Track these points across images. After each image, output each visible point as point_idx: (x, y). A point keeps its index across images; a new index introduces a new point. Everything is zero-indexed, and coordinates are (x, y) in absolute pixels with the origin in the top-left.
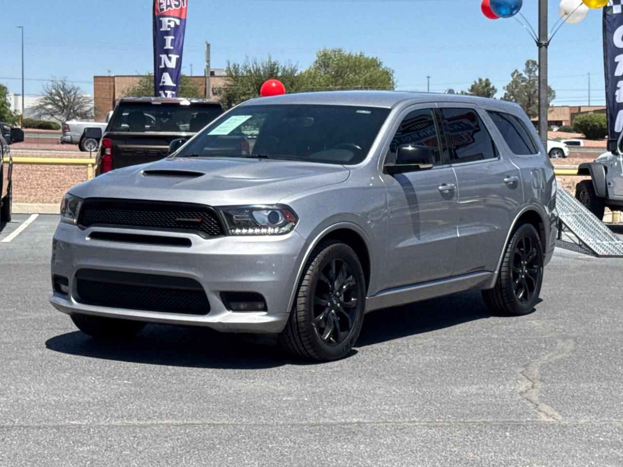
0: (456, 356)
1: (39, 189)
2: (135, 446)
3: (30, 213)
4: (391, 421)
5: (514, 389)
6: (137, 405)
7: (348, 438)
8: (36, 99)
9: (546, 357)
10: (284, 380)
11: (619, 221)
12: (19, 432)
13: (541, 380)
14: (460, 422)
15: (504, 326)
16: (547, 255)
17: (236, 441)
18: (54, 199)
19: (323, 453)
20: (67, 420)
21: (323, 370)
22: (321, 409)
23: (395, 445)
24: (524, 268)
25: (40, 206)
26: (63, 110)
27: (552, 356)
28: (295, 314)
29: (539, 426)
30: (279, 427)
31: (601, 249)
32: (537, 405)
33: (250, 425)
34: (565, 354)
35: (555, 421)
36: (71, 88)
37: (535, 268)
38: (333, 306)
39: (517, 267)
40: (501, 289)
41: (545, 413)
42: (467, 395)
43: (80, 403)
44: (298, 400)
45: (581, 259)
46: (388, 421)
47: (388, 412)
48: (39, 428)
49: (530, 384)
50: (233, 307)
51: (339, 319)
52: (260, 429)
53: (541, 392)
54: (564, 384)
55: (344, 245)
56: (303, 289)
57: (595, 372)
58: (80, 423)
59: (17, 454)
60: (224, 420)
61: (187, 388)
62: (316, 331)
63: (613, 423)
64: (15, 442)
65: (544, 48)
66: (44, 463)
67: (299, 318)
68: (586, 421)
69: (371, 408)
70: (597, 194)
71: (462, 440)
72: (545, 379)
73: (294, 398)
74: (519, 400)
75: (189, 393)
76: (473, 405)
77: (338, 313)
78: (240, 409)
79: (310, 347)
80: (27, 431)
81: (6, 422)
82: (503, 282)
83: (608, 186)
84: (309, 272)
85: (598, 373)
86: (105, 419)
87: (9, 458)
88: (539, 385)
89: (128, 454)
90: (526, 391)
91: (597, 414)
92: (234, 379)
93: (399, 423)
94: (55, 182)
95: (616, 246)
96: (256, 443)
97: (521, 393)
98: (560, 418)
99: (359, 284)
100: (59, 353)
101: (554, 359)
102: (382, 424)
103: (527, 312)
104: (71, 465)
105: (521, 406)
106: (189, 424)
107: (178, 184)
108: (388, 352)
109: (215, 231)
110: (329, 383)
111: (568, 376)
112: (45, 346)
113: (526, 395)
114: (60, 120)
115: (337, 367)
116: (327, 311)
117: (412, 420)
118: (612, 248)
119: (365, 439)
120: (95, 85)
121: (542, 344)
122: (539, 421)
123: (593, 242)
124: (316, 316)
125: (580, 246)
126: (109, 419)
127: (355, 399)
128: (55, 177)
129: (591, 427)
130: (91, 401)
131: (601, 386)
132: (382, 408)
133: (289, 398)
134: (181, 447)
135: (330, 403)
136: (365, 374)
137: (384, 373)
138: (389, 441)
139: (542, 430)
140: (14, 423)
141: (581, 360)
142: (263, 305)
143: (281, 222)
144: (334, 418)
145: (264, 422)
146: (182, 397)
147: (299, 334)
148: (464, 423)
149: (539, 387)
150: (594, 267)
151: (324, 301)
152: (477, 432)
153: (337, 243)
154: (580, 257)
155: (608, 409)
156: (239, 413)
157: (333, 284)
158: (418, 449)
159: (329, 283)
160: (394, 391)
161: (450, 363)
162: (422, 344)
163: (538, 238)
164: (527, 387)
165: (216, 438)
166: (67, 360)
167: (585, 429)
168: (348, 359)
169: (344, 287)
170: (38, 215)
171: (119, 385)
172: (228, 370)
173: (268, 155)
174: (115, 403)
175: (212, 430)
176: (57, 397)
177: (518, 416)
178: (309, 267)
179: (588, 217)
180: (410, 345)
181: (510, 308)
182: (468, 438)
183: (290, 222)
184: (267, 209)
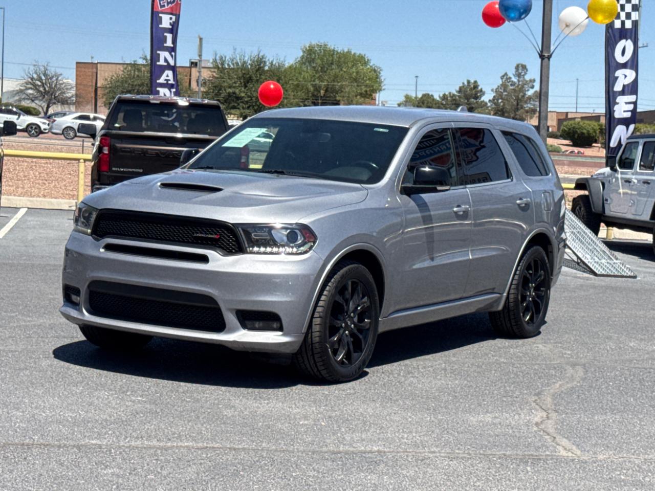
0: (468, 381)
1: (26, 181)
2: (159, 470)
3: (18, 206)
4: (411, 450)
5: (530, 419)
6: (155, 425)
7: (371, 468)
8: (17, 83)
9: (557, 385)
10: (299, 402)
11: (613, 237)
12: (40, 451)
13: (556, 411)
14: (480, 454)
15: (512, 350)
16: (554, 278)
17: (259, 467)
18: (42, 193)
19: (347, 483)
20: (86, 438)
21: (337, 392)
22: (339, 435)
23: (418, 477)
24: (532, 290)
25: (29, 200)
26: (44, 96)
27: (563, 384)
28: (310, 335)
29: (559, 461)
30: (300, 454)
31: (599, 268)
32: (555, 438)
33: (271, 450)
34: (575, 383)
35: (574, 455)
36: (53, 73)
37: (542, 291)
38: (347, 327)
39: (525, 289)
40: (509, 311)
41: (563, 447)
42: (483, 425)
43: (97, 421)
44: (315, 425)
45: (579, 278)
46: (408, 450)
47: (406, 441)
48: (59, 447)
49: (545, 414)
50: (249, 327)
51: (352, 340)
52: (282, 455)
53: (557, 423)
54: (579, 416)
55: (360, 265)
56: (319, 309)
57: (608, 404)
58: (100, 443)
59: (41, 475)
60: (244, 444)
61: (202, 407)
62: (330, 352)
63: (632, 460)
64: (37, 462)
65: (546, 60)
66: (70, 485)
67: (313, 339)
68: (605, 456)
69: (389, 435)
70: (593, 210)
71: (484, 473)
72: (559, 409)
73: (311, 422)
74: (535, 432)
75: (204, 413)
76: (491, 436)
77: (352, 334)
78: (258, 432)
79: (323, 368)
80: (48, 450)
81: (26, 439)
82: (512, 304)
83: (605, 202)
84: (325, 293)
85: (610, 404)
86: (125, 439)
87: (34, 479)
88: (554, 415)
89: (153, 479)
90: (541, 422)
91: (615, 450)
92: (248, 399)
93: (420, 453)
94: (42, 175)
95: (614, 266)
96: (279, 471)
97: (537, 424)
98: (579, 453)
99: (373, 305)
100: (68, 364)
101: (566, 387)
102: (402, 454)
103: (533, 334)
104: (97, 489)
105: (538, 438)
106: (210, 448)
107: (197, 199)
108: (399, 375)
109: (234, 249)
110: (343, 407)
111: (581, 406)
112: (53, 356)
113: (543, 426)
114: (40, 106)
115: (350, 389)
116: (341, 331)
117: (432, 450)
118: (610, 268)
119: (388, 470)
120: (77, 71)
121: (551, 371)
122: (558, 456)
123: (591, 261)
124: (330, 337)
125: (578, 263)
126: (128, 439)
127: (372, 425)
128: (42, 169)
129: (610, 464)
130: (108, 418)
131: (616, 418)
132: (400, 437)
133: (306, 422)
134: (205, 473)
135: (347, 429)
136: (378, 398)
137: (398, 397)
138: (412, 473)
139: (562, 465)
140: (34, 440)
141: (592, 390)
142: (279, 325)
143: (300, 242)
144: (354, 445)
145: (284, 447)
146: (198, 417)
147: (313, 355)
148: (484, 455)
149: (554, 418)
150: (594, 287)
151: (338, 322)
152: (498, 466)
153: (354, 263)
154: (578, 275)
155: (625, 445)
156: (258, 436)
157: (348, 304)
158: (442, 482)
159: (345, 304)
160: (410, 417)
161: (462, 388)
162: (432, 367)
163: (547, 261)
164: (542, 417)
165: (239, 463)
166: (78, 373)
167: (605, 465)
168: (360, 380)
169: (359, 308)
170: (26, 209)
171: (134, 402)
172: (242, 389)
173: (285, 171)
174: (132, 421)
175: (234, 455)
176: (73, 413)
177: (538, 448)
178: (326, 288)
179: (586, 234)
180: (420, 367)
181: (516, 331)
182: (490, 472)
183: (309, 242)
184: (286, 229)
